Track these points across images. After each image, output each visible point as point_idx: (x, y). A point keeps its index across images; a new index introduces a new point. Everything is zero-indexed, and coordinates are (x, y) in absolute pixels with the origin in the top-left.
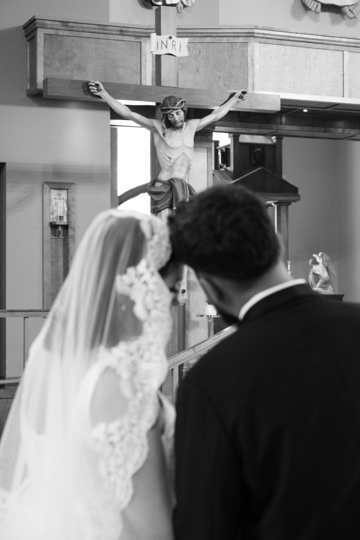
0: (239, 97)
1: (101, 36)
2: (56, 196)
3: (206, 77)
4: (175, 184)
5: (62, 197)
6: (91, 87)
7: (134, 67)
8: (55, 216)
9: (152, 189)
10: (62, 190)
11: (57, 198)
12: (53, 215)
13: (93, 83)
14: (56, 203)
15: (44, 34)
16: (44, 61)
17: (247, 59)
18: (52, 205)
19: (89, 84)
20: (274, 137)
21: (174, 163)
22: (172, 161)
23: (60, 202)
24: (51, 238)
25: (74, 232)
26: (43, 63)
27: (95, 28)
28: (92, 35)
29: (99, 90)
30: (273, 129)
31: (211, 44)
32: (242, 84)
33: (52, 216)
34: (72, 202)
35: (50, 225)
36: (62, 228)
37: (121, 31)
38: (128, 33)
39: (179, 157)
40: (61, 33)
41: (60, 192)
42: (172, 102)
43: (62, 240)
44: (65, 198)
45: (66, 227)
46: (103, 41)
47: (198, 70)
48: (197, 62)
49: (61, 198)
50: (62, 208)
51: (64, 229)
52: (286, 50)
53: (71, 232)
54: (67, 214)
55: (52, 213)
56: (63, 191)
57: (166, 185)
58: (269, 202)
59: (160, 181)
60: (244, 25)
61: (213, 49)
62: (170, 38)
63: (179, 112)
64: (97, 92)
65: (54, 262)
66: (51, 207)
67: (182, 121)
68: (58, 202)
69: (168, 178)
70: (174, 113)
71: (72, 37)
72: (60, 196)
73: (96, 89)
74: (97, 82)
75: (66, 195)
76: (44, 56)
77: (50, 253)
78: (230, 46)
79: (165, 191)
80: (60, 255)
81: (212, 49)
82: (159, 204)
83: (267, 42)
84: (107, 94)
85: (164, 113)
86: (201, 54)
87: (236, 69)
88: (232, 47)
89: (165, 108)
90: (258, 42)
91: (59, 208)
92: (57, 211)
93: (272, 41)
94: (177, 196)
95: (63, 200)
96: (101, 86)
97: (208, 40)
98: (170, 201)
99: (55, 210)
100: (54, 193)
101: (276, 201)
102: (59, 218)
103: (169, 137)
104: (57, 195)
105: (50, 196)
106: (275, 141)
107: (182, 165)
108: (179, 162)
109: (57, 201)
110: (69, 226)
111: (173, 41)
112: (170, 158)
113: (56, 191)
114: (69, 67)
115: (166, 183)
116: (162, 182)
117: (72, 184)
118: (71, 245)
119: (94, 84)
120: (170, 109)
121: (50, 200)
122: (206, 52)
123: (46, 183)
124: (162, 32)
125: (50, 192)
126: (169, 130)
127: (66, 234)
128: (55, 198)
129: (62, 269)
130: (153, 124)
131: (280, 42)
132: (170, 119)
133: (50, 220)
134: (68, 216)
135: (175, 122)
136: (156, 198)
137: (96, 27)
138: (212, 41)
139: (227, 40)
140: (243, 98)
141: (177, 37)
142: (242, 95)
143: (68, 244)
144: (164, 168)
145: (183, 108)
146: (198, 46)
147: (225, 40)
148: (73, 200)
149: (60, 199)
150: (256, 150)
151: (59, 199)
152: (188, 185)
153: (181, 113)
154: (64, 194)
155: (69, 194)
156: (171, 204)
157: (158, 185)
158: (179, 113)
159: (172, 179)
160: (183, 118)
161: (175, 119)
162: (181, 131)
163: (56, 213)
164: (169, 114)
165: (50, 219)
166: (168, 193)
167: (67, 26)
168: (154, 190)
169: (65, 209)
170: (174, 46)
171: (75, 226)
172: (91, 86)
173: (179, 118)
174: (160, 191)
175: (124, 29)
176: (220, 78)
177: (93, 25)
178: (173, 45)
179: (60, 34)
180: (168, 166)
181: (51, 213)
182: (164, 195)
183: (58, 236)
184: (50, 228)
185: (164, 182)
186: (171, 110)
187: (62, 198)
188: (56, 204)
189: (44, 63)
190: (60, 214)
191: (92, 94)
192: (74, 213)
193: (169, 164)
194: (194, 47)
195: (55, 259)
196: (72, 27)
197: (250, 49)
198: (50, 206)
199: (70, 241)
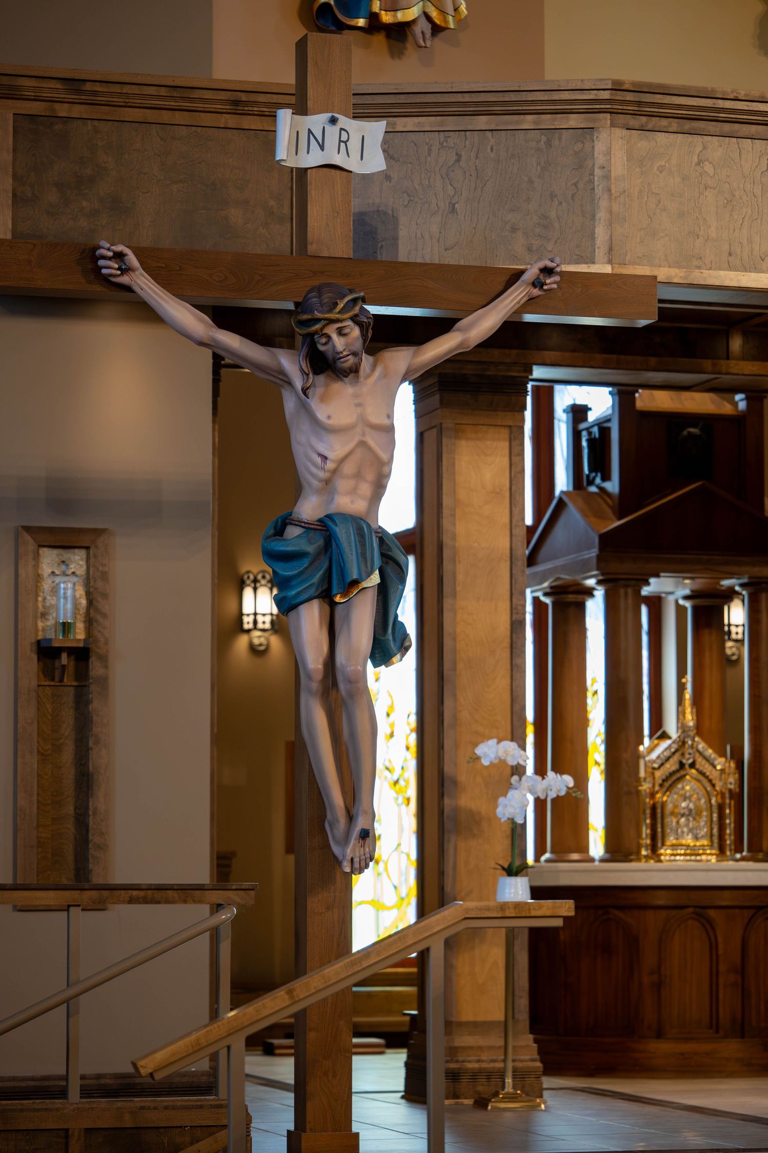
0: (534, 285)
1: (179, 117)
2: (56, 565)
3: (475, 228)
4: (337, 529)
5: (73, 570)
6: (101, 263)
7: (272, 203)
8: (51, 622)
9: (273, 543)
10: (72, 550)
11: (57, 572)
12: (47, 619)
13: (109, 249)
14: (53, 588)
15: (14, 114)
16: (14, 190)
17: (592, 174)
18: (43, 592)
19: (98, 252)
20: (739, 397)
21: (334, 472)
22: (330, 465)
23: (64, 582)
24: (38, 686)
25: (106, 667)
26: (11, 195)
27: (159, 97)
28: (151, 115)
29: (125, 269)
30: (705, 373)
31: (489, 134)
32: (578, 246)
33: (42, 622)
34: (100, 584)
35: (35, 648)
36: (73, 657)
37: (236, 103)
38: (255, 109)
39: (350, 453)
40: (62, 110)
41: (67, 555)
42: (326, 301)
43: (72, 691)
44: (82, 571)
45: (82, 654)
46: (183, 131)
47: (453, 210)
48: (451, 185)
49: (70, 572)
50: (69, 600)
51: (77, 659)
52: (705, 148)
53: (95, 668)
54: (86, 617)
55: (44, 615)
56: (75, 554)
57: (312, 534)
58: (726, 583)
59: (297, 523)
60: (582, 81)
61: (494, 150)
62: (333, 121)
63: (345, 327)
64: (119, 275)
65: (50, 752)
66: (40, 599)
67: (355, 354)
68: (58, 584)
69: (320, 514)
70: (331, 330)
71: (96, 123)
72: (67, 565)
73: (116, 266)
74: (120, 248)
75: (83, 563)
76: (15, 177)
77: (35, 726)
78: (544, 138)
79: (310, 549)
80: (66, 734)
81: (492, 150)
82: (292, 587)
83: (650, 127)
84: (145, 278)
85: (305, 331)
86: (463, 163)
87: (561, 203)
88: (549, 143)
89: (305, 317)
90: (622, 127)
91: (62, 600)
92: (56, 607)
93: (664, 122)
94: (342, 564)
95: (75, 579)
96: (132, 259)
97: (482, 122)
98: (322, 580)
99: (52, 606)
100: (49, 559)
101: (745, 580)
102: (61, 628)
103: (323, 399)
104: (59, 565)
105: (37, 566)
106: (742, 406)
107: (358, 476)
108: (349, 468)
109: (57, 580)
110: (91, 650)
111: (341, 129)
112: (325, 458)
113: (55, 552)
114: (84, 204)
115: (312, 526)
116: (303, 524)
117: (98, 532)
118: (95, 705)
119: (110, 254)
120: (318, 320)
121: (38, 578)
122: (477, 157)
123: (27, 529)
124: (310, 104)
125: (37, 557)
126: (321, 379)
127: (82, 674)
128: (53, 573)
129: (73, 771)
130: (280, 363)
131: (688, 125)
132: (321, 348)
133: (37, 635)
134: (90, 622)
135: (337, 356)
136: (286, 570)
137: (163, 92)
138: (493, 127)
139: (534, 122)
140: (545, 287)
141: (354, 117)
142: (541, 277)
143: (88, 702)
144: (310, 485)
145: (356, 316)
146: (454, 139)
147: (528, 121)
148: (105, 576)
149: (67, 575)
150: (685, 433)
151: (64, 574)
152: (376, 532)
153: (352, 329)
154: (77, 561)
155: (92, 560)
156: (325, 586)
157: (293, 532)
158: (346, 331)
159: (328, 516)
160: (358, 345)
161: (334, 347)
162: (357, 382)
163: (54, 615)
164: (316, 332)
165: (37, 630)
166: (318, 555)
167: (79, 92)
168: (279, 546)
169: (81, 603)
170: (345, 142)
171: (107, 651)
172: (104, 257)
173: (347, 345)
174: (297, 549)
175: (244, 97)
176: (514, 230)
177: (154, 88)
178: (340, 141)
179: (60, 115)
180: (320, 480)
181: (39, 615)
182: (306, 562)
183: (61, 680)
184: (35, 657)
185: (306, 526)
186: (323, 323)
187: (73, 573)
188: (55, 590)
189: (14, 195)
190: (65, 615)
191: (106, 280)
192: (105, 616)
193: (322, 475)
194: (441, 144)
195: (53, 745)
196: (95, 93)
197: (600, 147)
198: (37, 595)
199: (92, 693)
